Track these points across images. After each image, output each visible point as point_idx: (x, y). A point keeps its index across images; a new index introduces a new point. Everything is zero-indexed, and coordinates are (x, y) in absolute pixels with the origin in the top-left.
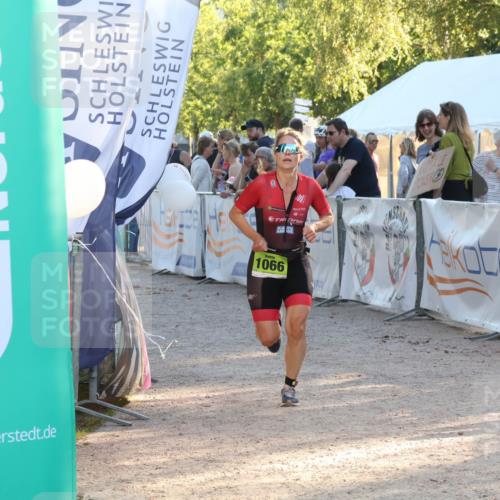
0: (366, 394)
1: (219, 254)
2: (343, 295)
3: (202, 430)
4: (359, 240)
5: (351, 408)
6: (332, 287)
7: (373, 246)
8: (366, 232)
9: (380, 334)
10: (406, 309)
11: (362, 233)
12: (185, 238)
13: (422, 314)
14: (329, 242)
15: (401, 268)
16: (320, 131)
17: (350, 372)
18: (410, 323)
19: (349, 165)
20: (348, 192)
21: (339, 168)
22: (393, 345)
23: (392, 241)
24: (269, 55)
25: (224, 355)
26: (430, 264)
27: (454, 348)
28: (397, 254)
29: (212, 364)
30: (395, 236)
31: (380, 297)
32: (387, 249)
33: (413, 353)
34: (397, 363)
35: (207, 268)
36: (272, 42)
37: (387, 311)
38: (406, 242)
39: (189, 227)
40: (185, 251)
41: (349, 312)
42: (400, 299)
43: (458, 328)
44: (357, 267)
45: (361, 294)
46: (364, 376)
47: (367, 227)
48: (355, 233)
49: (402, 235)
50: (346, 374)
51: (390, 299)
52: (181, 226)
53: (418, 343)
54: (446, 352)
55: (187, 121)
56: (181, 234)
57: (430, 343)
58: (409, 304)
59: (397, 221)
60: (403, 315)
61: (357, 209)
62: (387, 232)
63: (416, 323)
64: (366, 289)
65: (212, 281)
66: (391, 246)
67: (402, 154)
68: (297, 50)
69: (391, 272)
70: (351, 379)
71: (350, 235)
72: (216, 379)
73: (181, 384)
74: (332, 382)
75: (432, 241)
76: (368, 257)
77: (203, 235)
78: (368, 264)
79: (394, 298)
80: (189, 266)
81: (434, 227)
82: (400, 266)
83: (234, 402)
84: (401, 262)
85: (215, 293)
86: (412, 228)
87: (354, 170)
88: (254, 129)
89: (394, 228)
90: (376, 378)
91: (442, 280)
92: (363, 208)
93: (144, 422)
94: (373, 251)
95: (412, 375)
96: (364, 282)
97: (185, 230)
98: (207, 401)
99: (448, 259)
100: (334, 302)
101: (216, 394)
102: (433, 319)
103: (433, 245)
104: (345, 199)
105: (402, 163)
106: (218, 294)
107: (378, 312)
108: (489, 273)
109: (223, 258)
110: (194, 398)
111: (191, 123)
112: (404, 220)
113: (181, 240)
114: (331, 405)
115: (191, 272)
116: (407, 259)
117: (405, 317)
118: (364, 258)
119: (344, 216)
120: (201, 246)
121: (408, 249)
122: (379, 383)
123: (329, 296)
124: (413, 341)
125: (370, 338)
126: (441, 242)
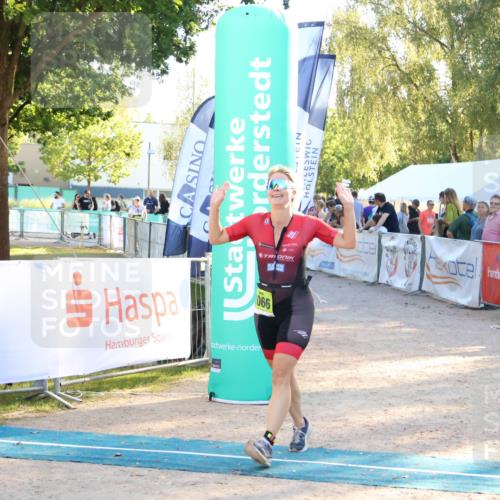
1: (312, 256)
2: (380, 281)
6: (374, 276)
7: (397, 257)
8: (394, 250)
9: (403, 302)
10: (414, 290)
11: (391, 251)
14: (373, 254)
19: (385, 216)
20: (384, 230)
21: (380, 217)
22: (411, 308)
23: (408, 255)
24: (326, 156)
26: (428, 268)
27: (443, 311)
28: (410, 262)
30: (410, 253)
31: (400, 282)
32: (405, 258)
33: (423, 313)
34: (416, 318)
36: (328, 151)
37: (403, 290)
38: (415, 257)
42: (410, 284)
43: (443, 301)
44: (388, 267)
45: (389, 281)
47: (395, 247)
48: (387, 250)
49: (414, 253)
53: (424, 308)
54: (440, 314)
58: (415, 288)
59: (411, 246)
61: (389, 238)
62: (405, 251)
64: (392, 278)
66: (407, 258)
68: (340, 155)
69: (406, 271)
71: (384, 252)
74: (386, 325)
75: (430, 257)
76: (394, 263)
78: (394, 266)
81: (432, 249)
82: (412, 268)
84: (412, 266)
86: (419, 250)
87: (388, 218)
89: (409, 249)
91: (435, 277)
92: (393, 238)
94: (396, 260)
96: (391, 275)
99: (439, 267)
100: (375, 284)
102: (428, 296)
103: (430, 259)
107: (398, 290)
108: (461, 275)
109: (315, 258)
112: (415, 246)
116: (415, 265)
117: (414, 294)
118: (391, 263)
119: (383, 241)
121: (416, 260)
122: (412, 328)
123: (371, 281)
124: (421, 307)
125: (398, 304)
126: (436, 258)
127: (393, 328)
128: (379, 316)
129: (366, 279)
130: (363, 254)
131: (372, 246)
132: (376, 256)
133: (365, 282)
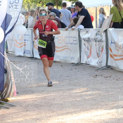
0: (90, 95)
2: (82, 62)
3: (34, 109)
4: (86, 43)
5: (85, 100)
6: (77, 59)
7: (91, 45)
8: (88, 40)
9: (94, 75)
10: (103, 66)
11: (87, 41)
12: (26, 44)
13: (108, 67)
14: (76, 44)
15: (101, 52)
16: (72, 6)
17: (84, 88)
18: (104, 71)
20: (82, 27)
22: (99, 78)
23: (97, 43)
25: (41, 83)
26: (111, 50)
27: (120, 78)
28: (99, 47)
29: (37, 87)
30: (98, 41)
31: (94, 62)
32: (96, 46)
33: (106, 81)
34: (100, 84)
35: (34, 54)
37: (96, 67)
38: (102, 43)
39: (27, 40)
40: (27, 49)
41: (83, 67)
42: (101, 62)
44: (86, 52)
45: (87, 61)
46: (89, 89)
47: (89, 38)
48: (85, 41)
49: (101, 41)
50: (83, 88)
51: (97, 62)
52: (25, 40)
53: (107, 77)
54: (117, 80)
55: (26, 4)
56: (25, 43)
57: (112, 77)
58: (104, 64)
59: (99, 36)
60: (102, 68)
61: (85, 32)
62: (96, 40)
63: (107, 71)
64: (89, 59)
65: (36, 59)
66: (97, 45)
67: (100, 13)
69: (97, 54)
70: (85, 90)
71: (83, 42)
72: (39, 91)
73: (27, 94)
74: (78, 91)
75: (112, 43)
76: (89, 49)
77: (33, 43)
78: (89, 51)
79: (98, 62)
80: (28, 54)
82: (101, 51)
83: (45, 99)
84: (101, 50)
85: (37, 62)
86: (104, 38)
88: (50, 6)
89: (98, 38)
90: (93, 89)
91: (115, 56)
92: (87, 32)
93: (14, 107)
94: (91, 46)
95: (105, 88)
96: (88, 57)
97: (26, 41)
98: (36, 99)
99: (118, 48)
100: (79, 64)
101: (39, 97)
102: (112, 69)
103: (112, 44)
104: (81, 29)
105: (100, 16)
106: (38, 63)
107: (94, 67)
110: (31, 98)
111: (27, 5)
112: (101, 36)
113: (25, 45)
114: (78, 99)
115: (29, 56)
117: (102, 69)
118: (88, 49)
119: (81, 35)
120: (32, 47)
121: (103, 46)
122: (94, 91)
123: (76, 62)
124: (105, 77)
125: (91, 76)
126: (115, 43)
127: (82, 92)
128: (75, 85)
129: (73, 62)
130: (69, 45)
131: (75, 39)
132: (78, 46)
133: (73, 63)
